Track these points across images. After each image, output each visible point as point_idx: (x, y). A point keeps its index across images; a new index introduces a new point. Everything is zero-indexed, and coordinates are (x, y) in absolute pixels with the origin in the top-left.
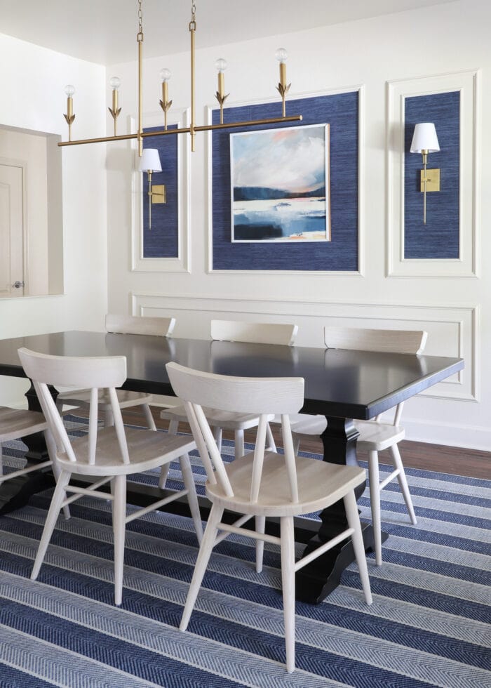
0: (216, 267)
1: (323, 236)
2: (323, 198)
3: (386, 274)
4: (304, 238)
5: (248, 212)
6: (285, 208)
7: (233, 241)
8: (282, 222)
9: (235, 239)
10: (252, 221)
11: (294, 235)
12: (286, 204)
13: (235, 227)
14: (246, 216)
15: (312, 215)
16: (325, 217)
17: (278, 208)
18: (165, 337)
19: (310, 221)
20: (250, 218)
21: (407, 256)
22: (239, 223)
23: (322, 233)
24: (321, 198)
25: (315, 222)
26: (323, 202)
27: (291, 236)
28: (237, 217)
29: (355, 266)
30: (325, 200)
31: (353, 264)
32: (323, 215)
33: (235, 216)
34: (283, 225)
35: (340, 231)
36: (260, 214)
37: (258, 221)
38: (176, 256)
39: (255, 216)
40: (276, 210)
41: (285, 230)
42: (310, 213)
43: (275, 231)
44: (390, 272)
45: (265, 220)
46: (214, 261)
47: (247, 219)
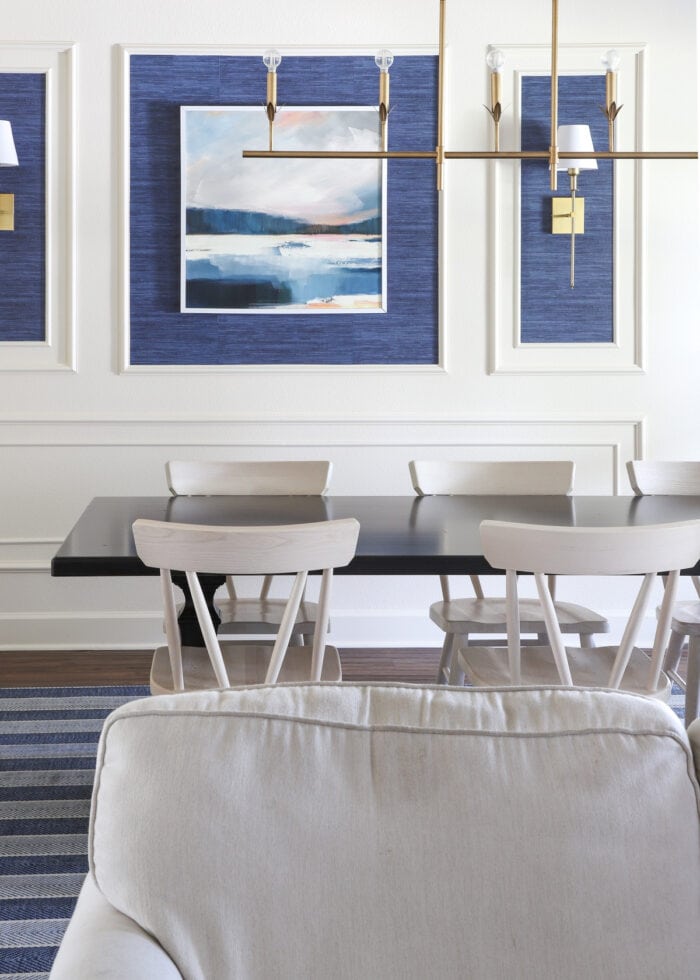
0: (137, 358)
2: (376, 236)
3: (490, 368)
4: (336, 306)
5: (217, 256)
6: (296, 251)
7: (184, 309)
8: (291, 276)
9: (188, 305)
10: (225, 272)
11: (316, 301)
12: (301, 245)
14: (214, 263)
15: (354, 266)
16: (379, 270)
17: (281, 250)
19: (350, 275)
20: (221, 268)
21: (525, 339)
23: (375, 298)
24: (371, 237)
25: (357, 279)
26: (376, 244)
27: (309, 302)
28: (192, 265)
29: (431, 355)
30: (380, 240)
31: (428, 351)
32: (376, 266)
33: (189, 263)
34: (294, 282)
35: (403, 295)
36: (243, 261)
37: (240, 273)
38: (42, 337)
39: (235, 265)
40: (280, 254)
41: (295, 292)
42: (351, 262)
44: (498, 364)
45: (253, 273)
46: (133, 349)
47: (216, 268)
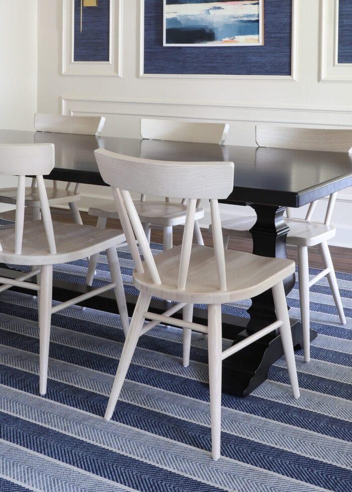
0: (147, 71)
1: (256, 40)
2: (257, 1)
3: (319, 79)
4: (237, 42)
5: (180, 16)
6: (217, 12)
7: (165, 44)
8: (214, 26)
9: (167, 42)
10: (184, 24)
11: (227, 39)
12: (219, 8)
13: (167, 30)
14: (179, 19)
15: (245, 19)
16: (258, 21)
17: (210, 11)
18: (95, 136)
19: (243, 24)
20: (182, 22)
21: (340, 61)
22: (171, 27)
23: (255, 37)
24: (254, 2)
25: (248, 26)
26: (257, 6)
27: (223, 40)
28: (168, 20)
29: (287, 70)
30: (258, 4)
31: (285, 68)
32: (257, 19)
33: (167, 20)
34: (216, 29)
35: (273, 35)
36: (192, 18)
37: (191, 24)
38: (108, 60)
39: (188, 20)
40: (209, 14)
41: (217, 35)
42: (244, 17)
43: (206, 34)
44: (323, 76)
45: (197, 24)
46: (145, 66)
47: (180, 22)
